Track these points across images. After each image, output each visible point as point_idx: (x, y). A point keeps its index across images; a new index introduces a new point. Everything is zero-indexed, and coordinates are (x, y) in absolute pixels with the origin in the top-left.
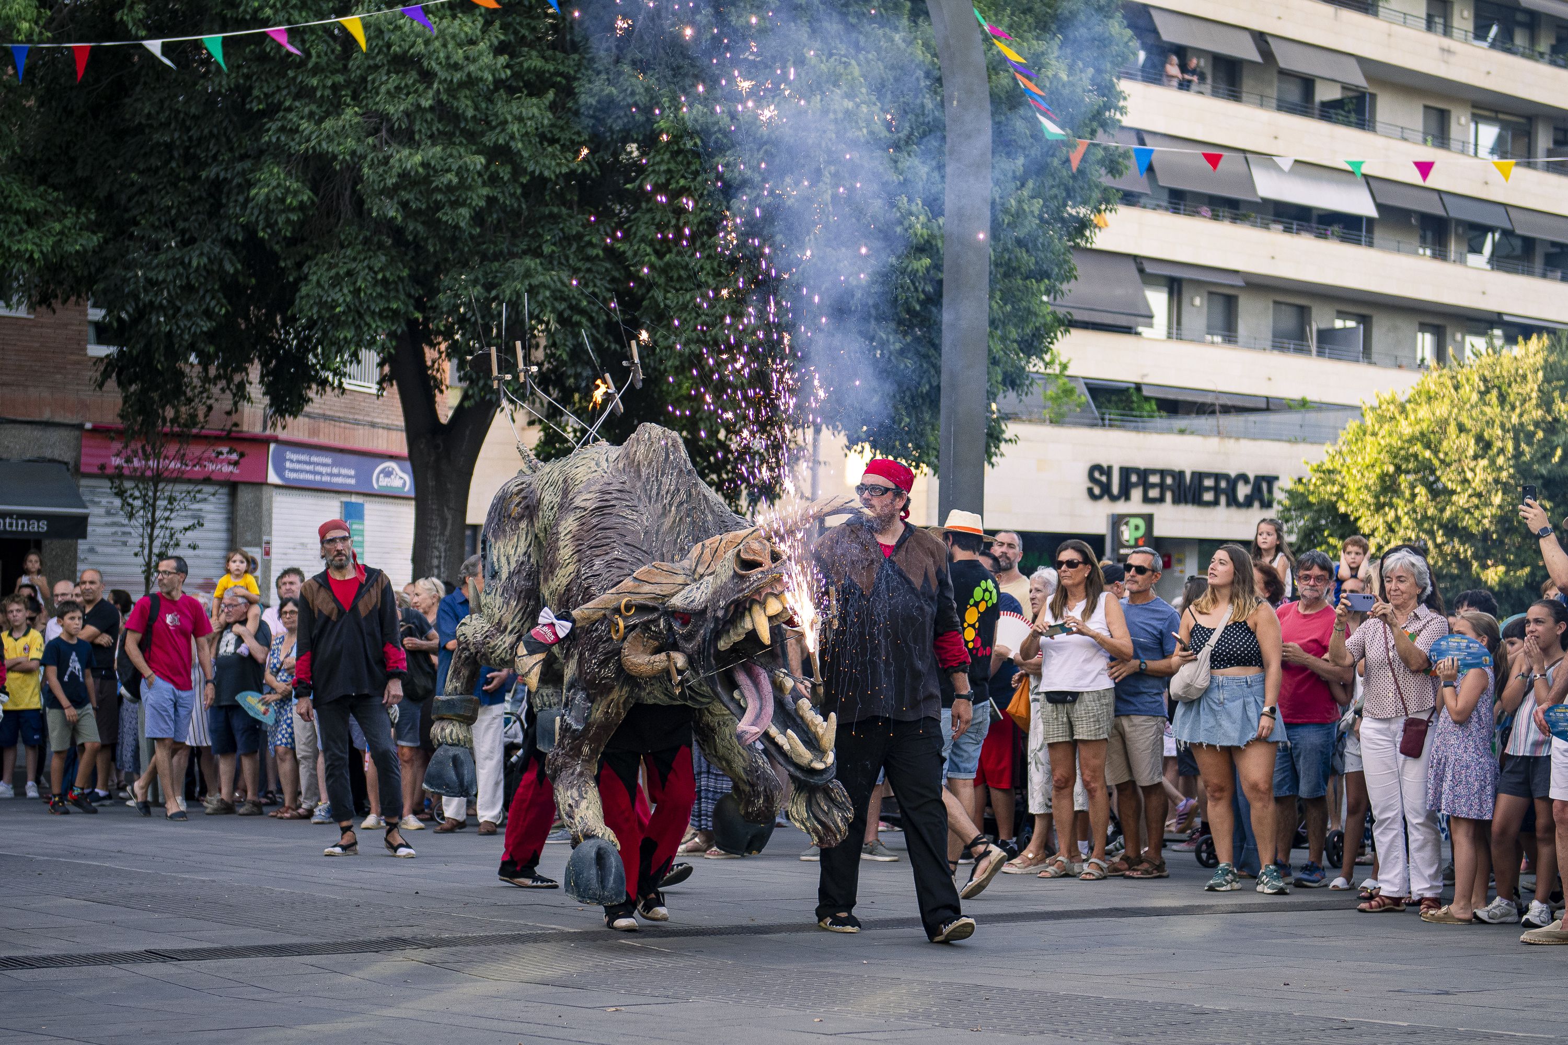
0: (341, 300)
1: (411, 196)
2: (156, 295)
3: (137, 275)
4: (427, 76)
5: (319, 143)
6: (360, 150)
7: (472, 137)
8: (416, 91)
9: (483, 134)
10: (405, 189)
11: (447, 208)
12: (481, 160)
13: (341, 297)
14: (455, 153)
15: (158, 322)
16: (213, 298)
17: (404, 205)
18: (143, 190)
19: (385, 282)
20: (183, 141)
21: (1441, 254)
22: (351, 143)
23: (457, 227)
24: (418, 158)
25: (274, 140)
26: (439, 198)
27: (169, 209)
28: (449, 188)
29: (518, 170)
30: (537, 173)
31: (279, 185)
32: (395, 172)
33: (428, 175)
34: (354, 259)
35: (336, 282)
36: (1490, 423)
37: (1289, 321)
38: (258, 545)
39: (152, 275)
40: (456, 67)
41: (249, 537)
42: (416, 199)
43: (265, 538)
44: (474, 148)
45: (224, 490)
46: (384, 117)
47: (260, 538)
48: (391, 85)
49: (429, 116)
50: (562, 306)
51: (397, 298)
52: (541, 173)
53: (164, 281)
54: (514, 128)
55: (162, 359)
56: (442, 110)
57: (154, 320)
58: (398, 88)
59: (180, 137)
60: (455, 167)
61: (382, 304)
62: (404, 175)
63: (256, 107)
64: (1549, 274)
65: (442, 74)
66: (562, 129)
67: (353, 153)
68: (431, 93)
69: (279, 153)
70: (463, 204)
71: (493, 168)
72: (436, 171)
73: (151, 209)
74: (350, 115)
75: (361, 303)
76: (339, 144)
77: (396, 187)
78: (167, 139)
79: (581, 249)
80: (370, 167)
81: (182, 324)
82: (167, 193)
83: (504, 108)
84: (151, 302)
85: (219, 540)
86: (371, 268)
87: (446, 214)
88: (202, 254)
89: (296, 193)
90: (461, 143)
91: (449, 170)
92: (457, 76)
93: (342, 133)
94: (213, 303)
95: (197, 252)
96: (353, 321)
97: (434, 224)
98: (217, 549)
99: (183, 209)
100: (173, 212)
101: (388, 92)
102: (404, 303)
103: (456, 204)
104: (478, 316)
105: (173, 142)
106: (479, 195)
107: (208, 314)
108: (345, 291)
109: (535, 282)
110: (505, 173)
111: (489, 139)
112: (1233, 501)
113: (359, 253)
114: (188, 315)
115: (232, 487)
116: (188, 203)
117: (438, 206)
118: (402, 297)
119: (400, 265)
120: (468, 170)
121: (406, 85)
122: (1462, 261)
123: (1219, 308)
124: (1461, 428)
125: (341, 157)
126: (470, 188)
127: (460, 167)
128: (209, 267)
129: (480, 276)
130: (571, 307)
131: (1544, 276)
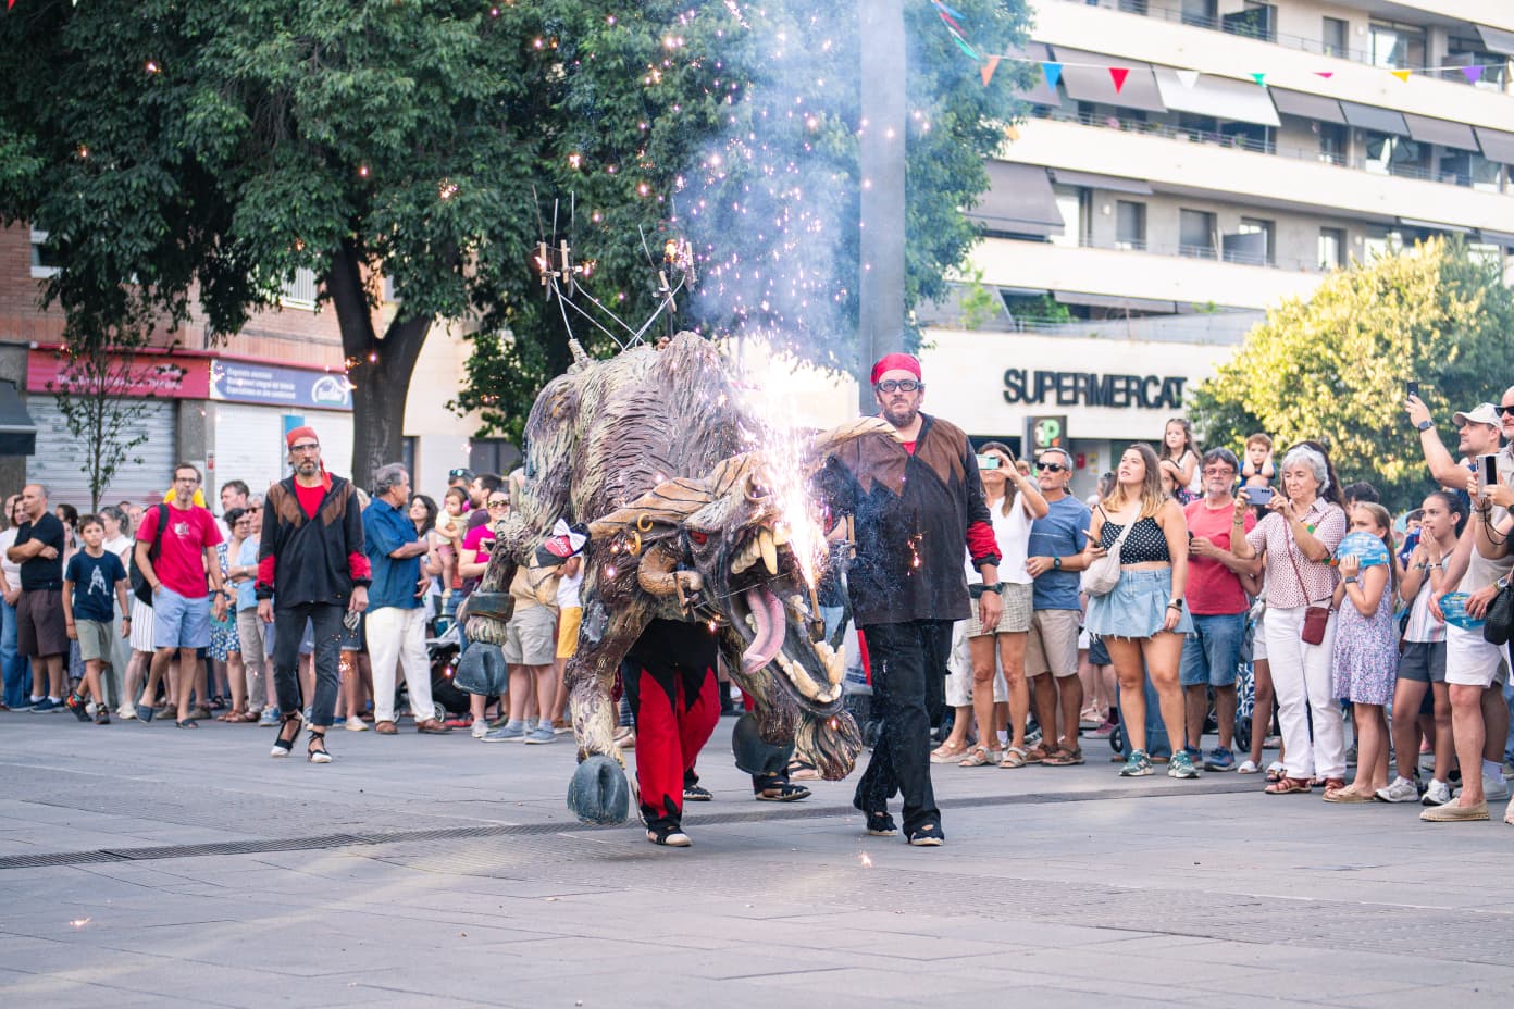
0: (277, 220)
1: (344, 118)
2: (97, 216)
3: (77, 197)
5: (253, 68)
6: (293, 73)
7: (401, 60)
8: (347, 16)
9: (412, 57)
10: (337, 111)
11: (379, 129)
12: (410, 83)
13: (277, 217)
14: (385, 75)
15: (100, 244)
16: (152, 219)
17: (337, 127)
18: (82, 115)
19: (319, 202)
20: (120, 66)
21: (1340, 159)
22: (284, 67)
23: (388, 148)
24: (349, 80)
25: (208, 65)
26: (371, 119)
27: (108, 133)
28: (381, 110)
29: (446, 93)
30: (466, 94)
31: (215, 109)
32: (327, 94)
33: (360, 98)
34: (290, 180)
35: (271, 203)
36: (1389, 323)
37: (1195, 227)
38: (202, 458)
39: (93, 196)
41: (192, 451)
42: (349, 121)
43: (209, 452)
44: (404, 71)
45: (168, 406)
46: (316, 42)
47: (204, 452)
48: (322, 11)
49: (360, 40)
50: (493, 222)
51: (331, 218)
52: (470, 95)
53: (105, 202)
54: (443, 51)
55: (105, 279)
56: (373, 35)
57: (95, 241)
58: (329, 13)
59: (116, 62)
60: (385, 89)
61: (317, 224)
62: (336, 97)
63: (190, 33)
64: (1445, 179)
66: (490, 50)
67: (286, 77)
68: (361, 17)
69: (214, 78)
70: (395, 125)
71: (423, 90)
72: (367, 94)
73: (90, 134)
74: (282, 39)
75: (297, 223)
76: (272, 69)
77: (329, 110)
78: (104, 63)
79: (510, 167)
80: (303, 90)
81: (123, 245)
82: (106, 117)
83: (434, 32)
84: (92, 224)
85: (163, 454)
86: (305, 189)
87: (377, 135)
88: (141, 176)
89: (231, 118)
90: (391, 67)
91: (380, 92)
93: (275, 57)
94: (152, 224)
95: (136, 174)
96: (290, 240)
97: (366, 145)
98: (162, 463)
99: (122, 133)
100: (113, 136)
101: (319, 17)
102: (338, 222)
103: (387, 125)
104: (411, 231)
105: (110, 66)
106: (410, 116)
107: (148, 235)
108: (281, 211)
109: (466, 199)
110: (435, 94)
111: (419, 62)
112: (1143, 402)
113: (294, 174)
114: (129, 236)
115: (176, 403)
116: (128, 128)
117: (370, 128)
118: (337, 216)
119: (334, 185)
120: (398, 92)
121: (337, 11)
122: (1361, 166)
123: (1128, 215)
124: (1361, 329)
125: (274, 81)
126: (400, 110)
127: (391, 90)
128: (148, 189)
129: (412, 194)
130: (501, 223)
131: (1440, 180)
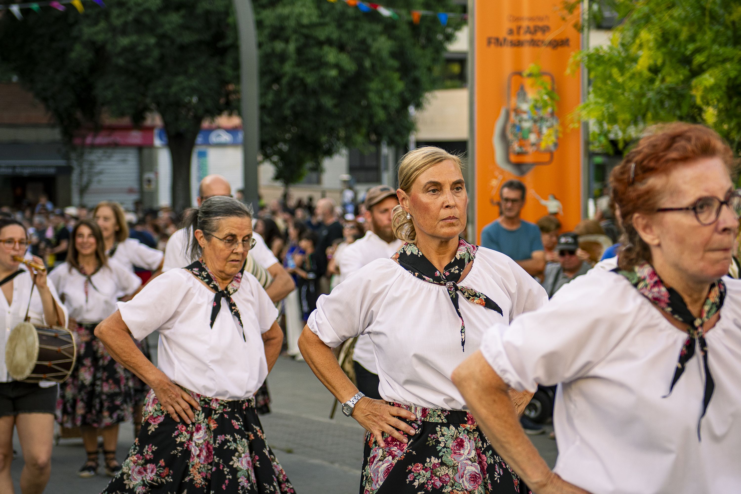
4: (129, 10)
5: (91, 36)
7: (151, 30)
8: (125, 15)
9: (155, 29)
10: (125, 53)
11: (143, 59)
17: (126, 59)
22: (103, 36)
25: (77, 34)
45: (137, 150)
47: (153, 169)
56: (137, 21)
62: (123, 48)
65: (134, 8)
69: (79, 40)
70: (150, 57)
71: (160, 42)
72: (136, 45)
77: (121, 53)
80: (110, 45)
89: (87, 55)
90: (146, 33)
91: (141, 45)
92: (140, 9)
93: (99, 32)
97: (139, 65)
103: (147, 57)
110: (167, 43)
115: (140, 148)
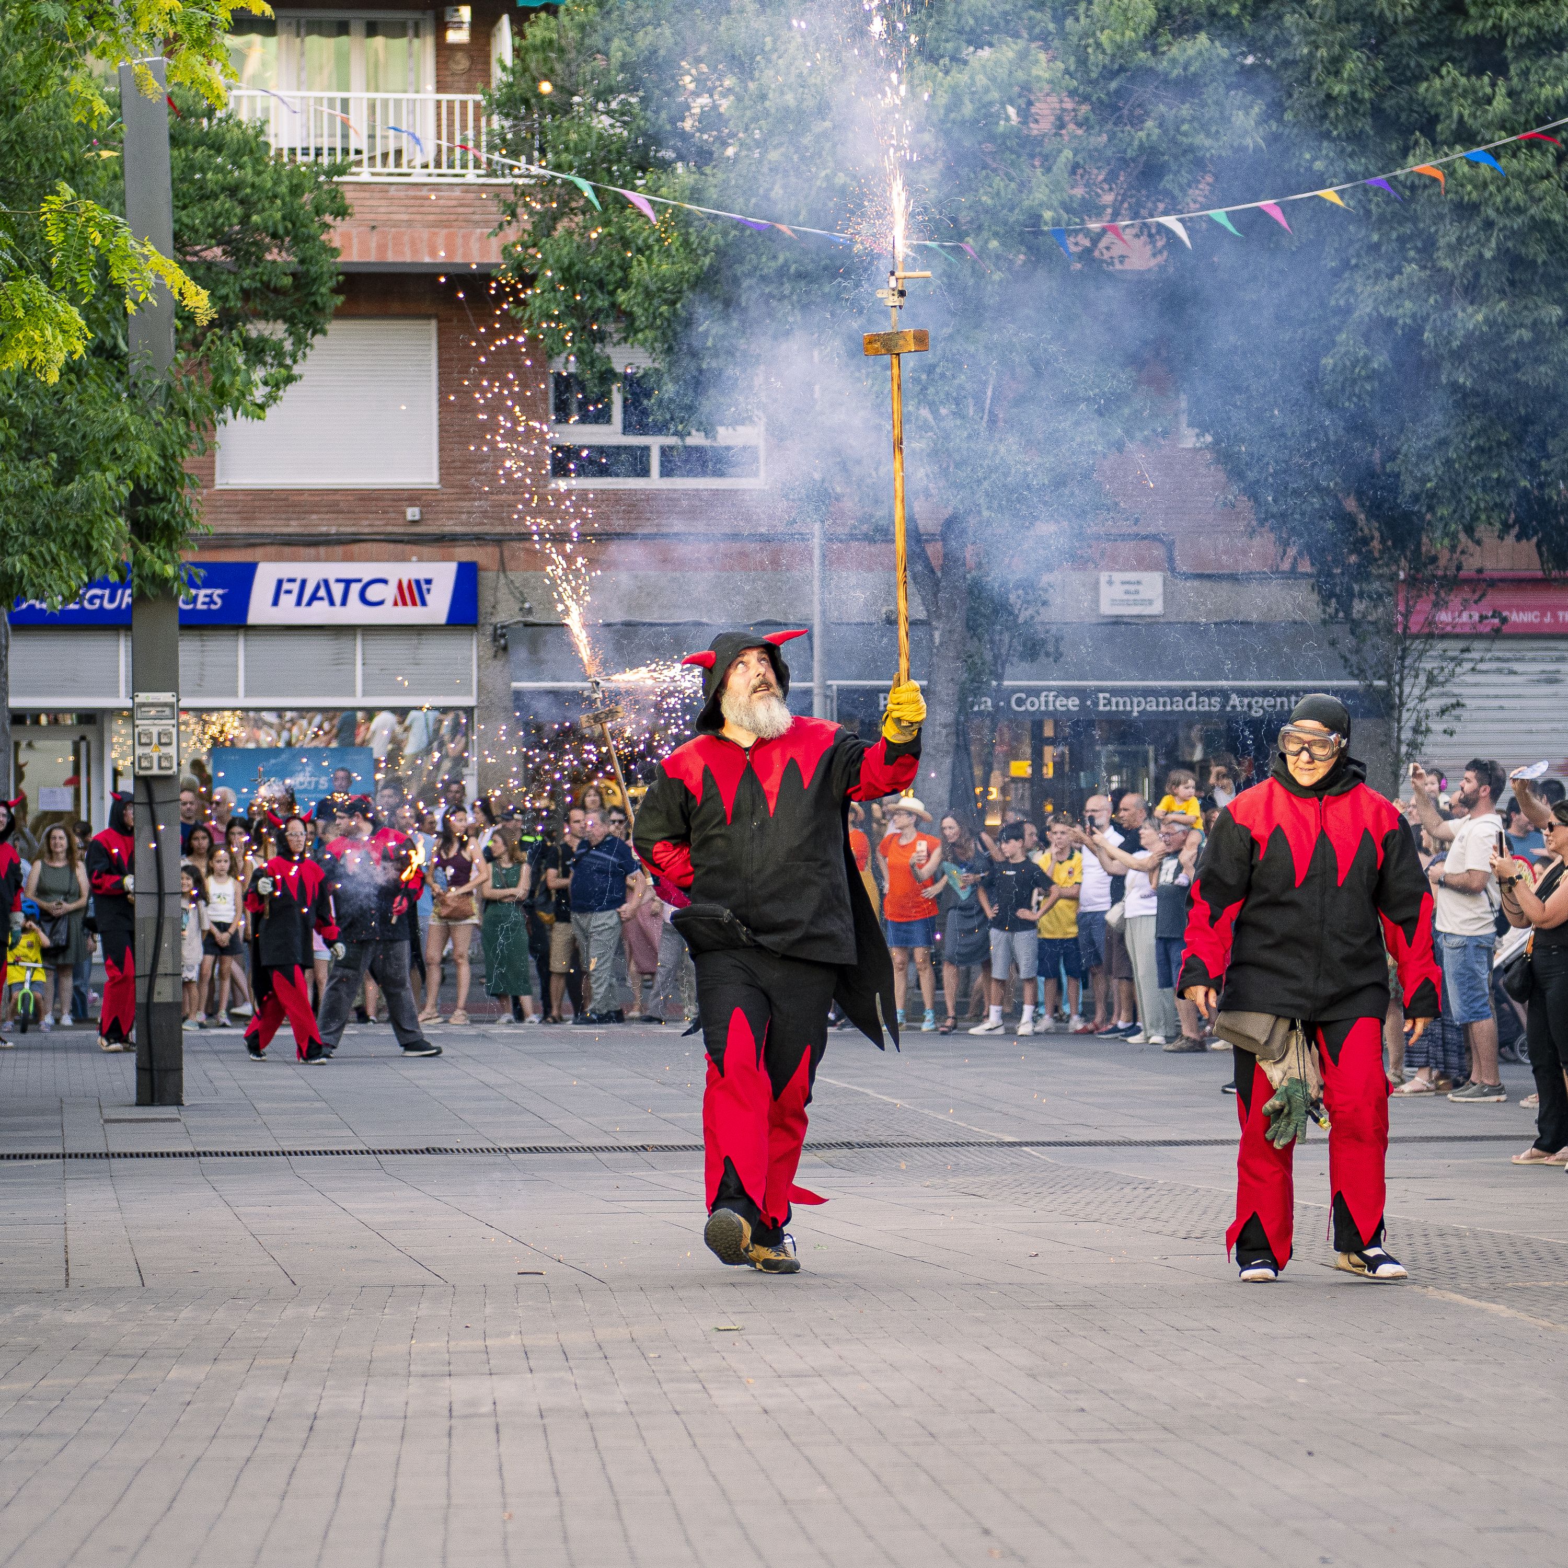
0: (1432, 474)
5: (1375, 307)
6: (1422, 311)
8: (1478, 241)
10: (1473, 350)
11: (1526, 367)
13: (1431, 470)
14: (1531, 305)
22: (1409, 304)
24: (1480, 317)
26: (1514, 356)
28: (1525, 345)
31: (1348, 353)
32: (1458, 334)
33: (1498, 334)
35: (1425, 454)
40: (1519, 210)
48: (1453, 236)
49: (1494, 267)
58: (1461, 239)
60: (1528, 321)
62: (1468, 336)
65: (1502, 222)
67: (1413, 315)
68: (1493, 244)
70: (1545, 361)
72: (1507, 327)
76: (1398, 307)
77: (1462, 349)
80: (1432, 330)
87: (1526, 373)
89: (1368, 359)
91: (1522, 325)
93: (1400, 293)
103: (1538, 360)
108: (1438, 463)
117: (1517, 366)
120: (1542, 322)
121: (1468, 236)
125: (1401, 322)
127: (1535, 323)
